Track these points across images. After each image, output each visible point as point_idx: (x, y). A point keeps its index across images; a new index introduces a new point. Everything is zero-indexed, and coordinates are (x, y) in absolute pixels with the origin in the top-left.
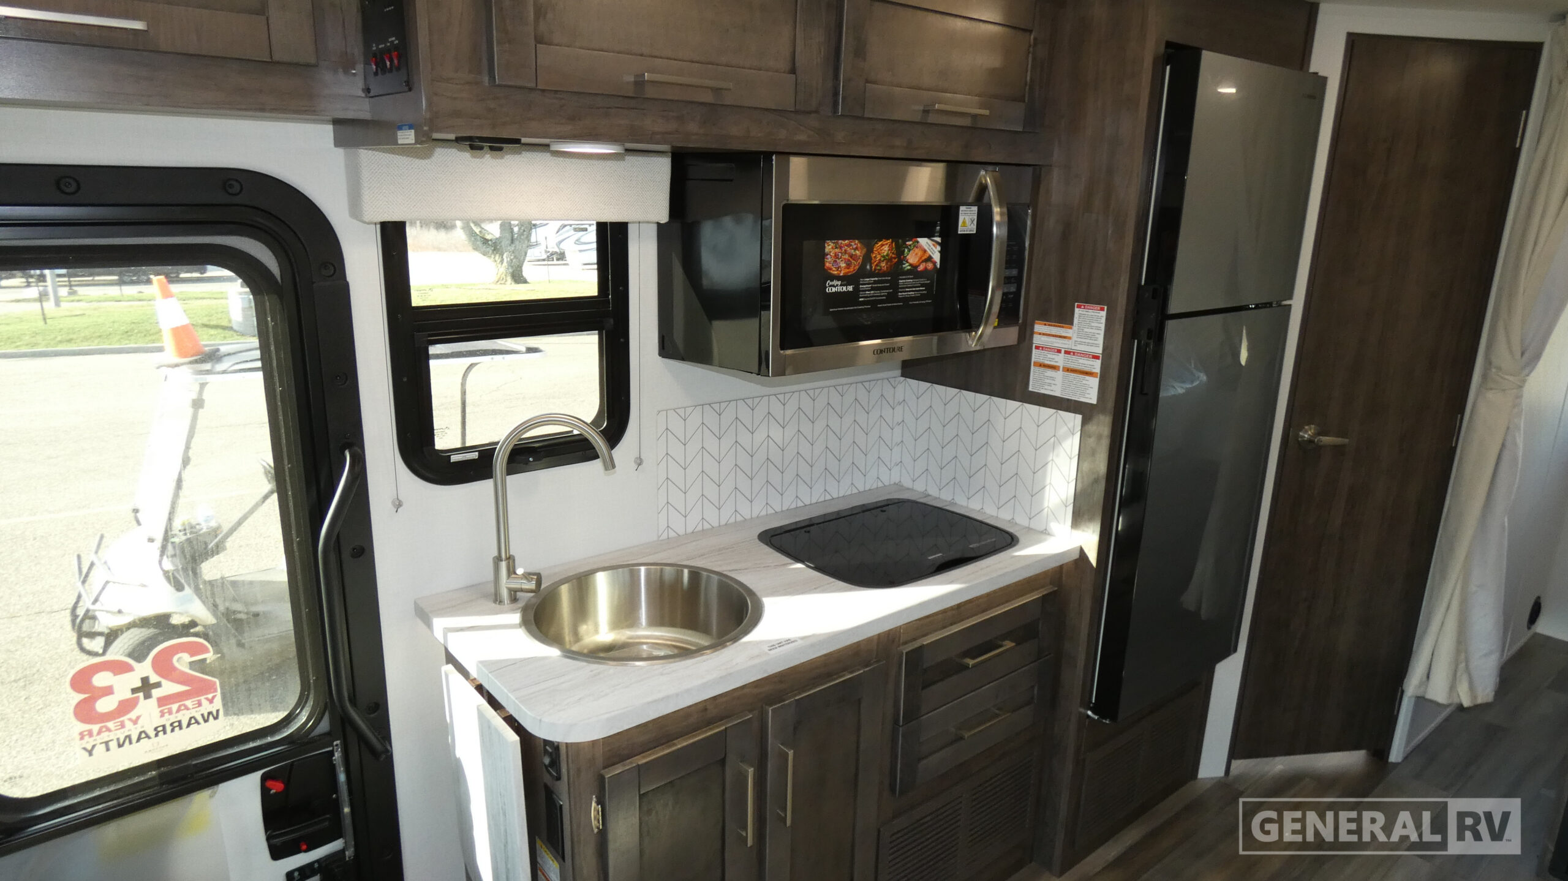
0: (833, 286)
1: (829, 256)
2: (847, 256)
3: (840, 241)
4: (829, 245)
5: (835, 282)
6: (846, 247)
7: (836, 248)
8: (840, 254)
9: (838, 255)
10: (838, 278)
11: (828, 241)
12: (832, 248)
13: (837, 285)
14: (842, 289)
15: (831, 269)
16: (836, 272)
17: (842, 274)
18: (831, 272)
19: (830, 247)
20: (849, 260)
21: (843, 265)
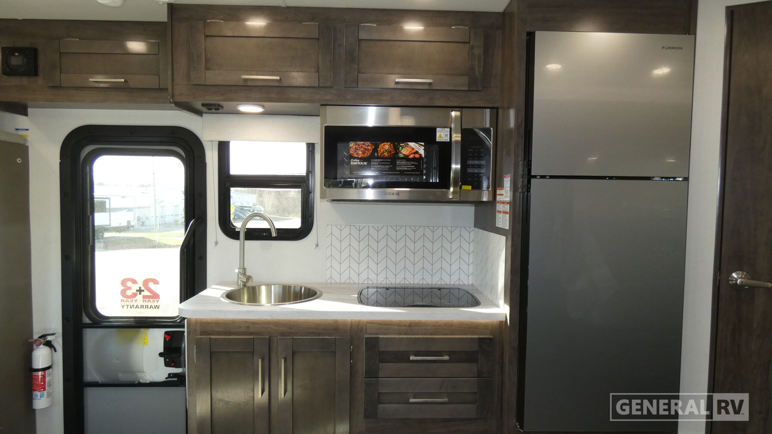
0: (355, 162)
1: (352, 149)
2: (363, 149)
3: (358, 142)
4: (352, 144)
5: (356, 160)
6: (362, 145)
7: (356, 145)
8: (358, 148)
9: (357, 148)
10: (358, 158)
11: (351, 142)
12: (354, 145)
13: (357, 162)
14: (360, 163)
15: (353, 154)
16: (356, 156)
17: (360, 157)
18: (353, 155)
19: (352, 145)
20: (364, 151)
21: (360, 153)
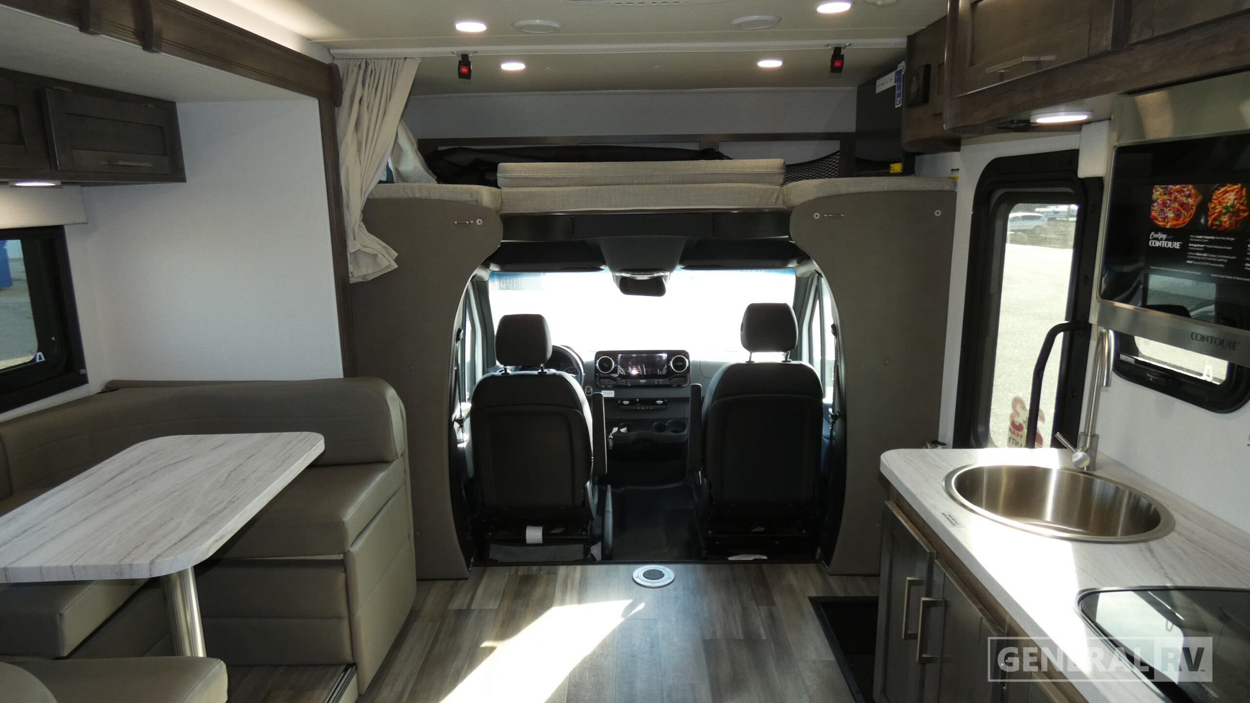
0: (1157, 239)
1: (1155, 204)
2: (1176, 205)
3: (1170, 186)
4: (1157, 191)
5: (1160, 235)
6: (1176, 194)
7: (1165, 194)
8: (1168, 202)
9: (1166, 203)
10: (1163, 230)
11: (1156, 186)
12: (1161, 194)
13: (1162, 239)
14: (1167, 244)
15: (1157, 219)
16: (1161, 223)
17: (1168, 227)
18: (1156, 222)
19: (1158, 193)
20: (1178, 210)
21: (1171, 215)
